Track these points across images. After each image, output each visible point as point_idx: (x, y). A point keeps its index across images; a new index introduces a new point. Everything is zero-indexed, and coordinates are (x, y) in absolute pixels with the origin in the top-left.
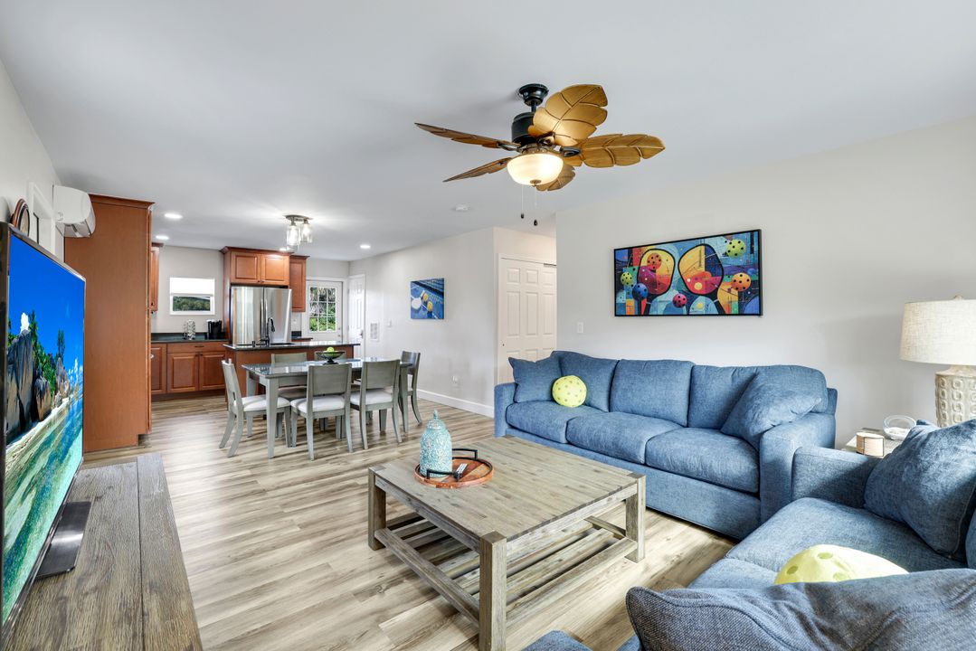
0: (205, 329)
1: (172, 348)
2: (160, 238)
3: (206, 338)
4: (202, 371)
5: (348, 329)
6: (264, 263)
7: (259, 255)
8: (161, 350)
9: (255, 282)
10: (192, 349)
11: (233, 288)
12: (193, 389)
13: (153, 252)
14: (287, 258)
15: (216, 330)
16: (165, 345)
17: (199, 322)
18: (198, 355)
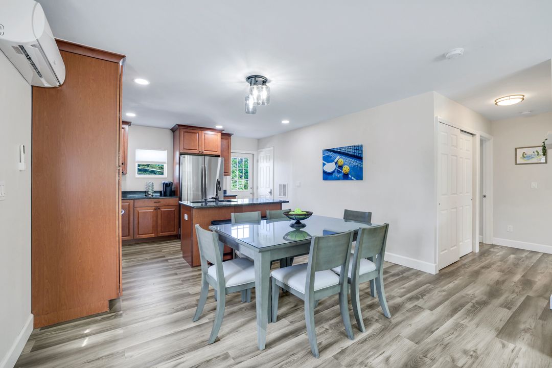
0: (161, 189)
1: (138, 203)
2: (129, 115)
3: (161, 195)
4: (159, 222)
5: (257, 188)
6: (203, 137)
7: (200, 132)
8: (129, 205)
9: (197, 152)
10: (151, 203)
11: (182, 157)
12: (153, 235)
13: (123, 128)
14: (220, 134)
15: (168, 189)
16: (132, 201)
17: (156, 183)
18: (157, 209)
